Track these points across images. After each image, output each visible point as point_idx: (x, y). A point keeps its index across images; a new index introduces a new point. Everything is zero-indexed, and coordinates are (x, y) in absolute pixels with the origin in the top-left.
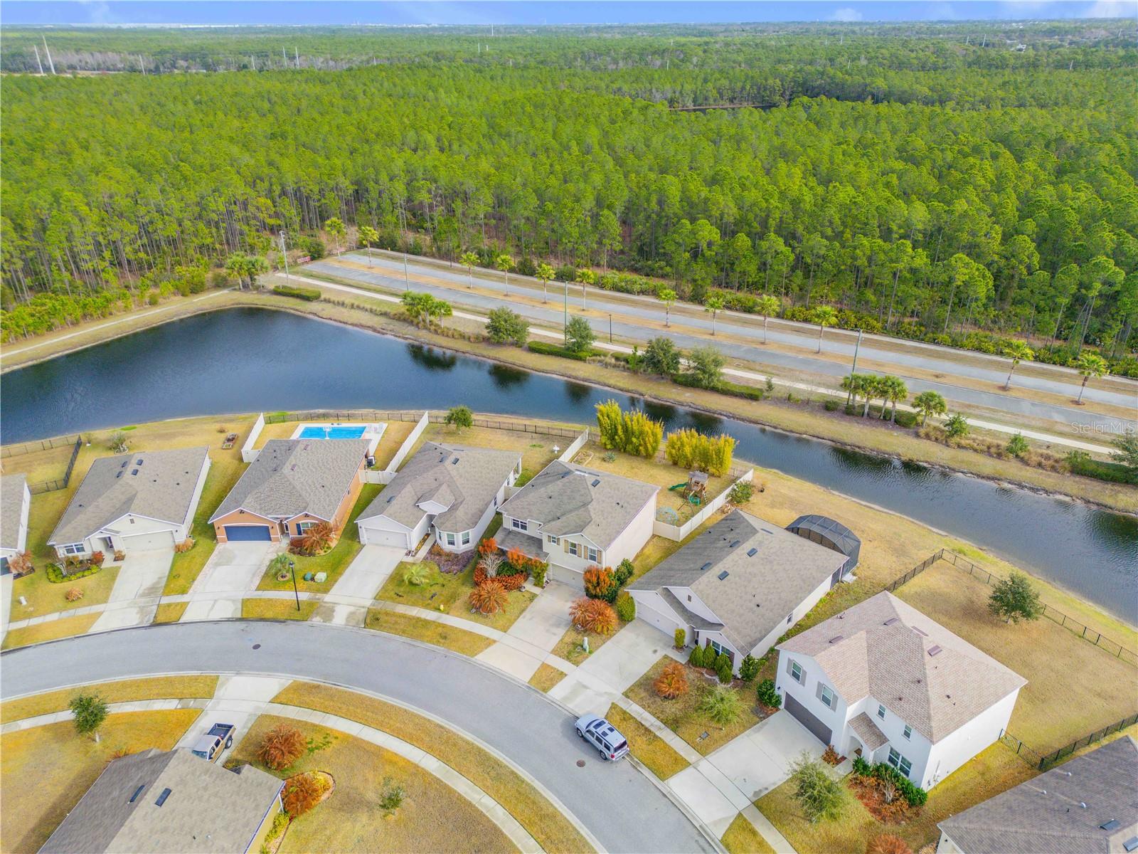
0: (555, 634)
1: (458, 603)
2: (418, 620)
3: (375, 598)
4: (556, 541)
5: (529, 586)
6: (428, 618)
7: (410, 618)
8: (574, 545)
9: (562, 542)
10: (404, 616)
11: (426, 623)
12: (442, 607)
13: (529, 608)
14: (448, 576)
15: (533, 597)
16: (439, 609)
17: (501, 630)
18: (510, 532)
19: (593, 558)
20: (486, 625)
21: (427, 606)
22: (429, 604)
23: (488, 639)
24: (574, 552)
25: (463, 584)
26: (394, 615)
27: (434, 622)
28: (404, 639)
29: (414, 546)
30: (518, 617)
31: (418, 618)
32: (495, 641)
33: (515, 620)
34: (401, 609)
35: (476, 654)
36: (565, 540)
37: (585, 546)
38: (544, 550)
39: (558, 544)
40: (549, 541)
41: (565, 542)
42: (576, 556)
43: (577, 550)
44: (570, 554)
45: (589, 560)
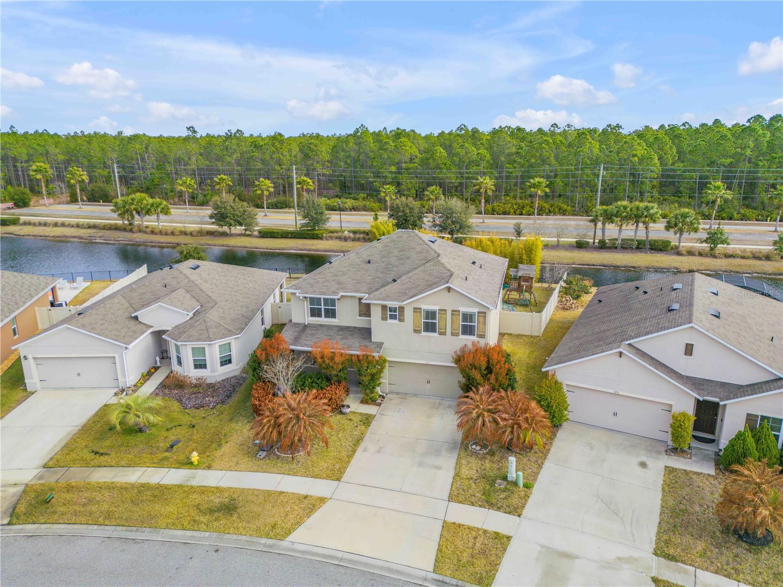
0: (439, 468)
1: (226, 448)
2: (143, 488)
3: (45, 467)
4: (396, 314)
5: (354, 405)
6: (165, 482)
7: (125, 488)
8: (431, 315)
9: (409, 314)
10: (111, 487)
11: (161, 492)
12: (195, 457)
13: (367, 437)
14: (201, 413)
15: (367, 420)
16: (192, 463)
17: (328, 477)
18: (305, 327)
19: (468, 330)
20: (295, 475)
21: (161, 463)
22: (165, 459)
23: (306, 497)
24: (430, 327)
25: (231, 420)
26: (88, 487)
27: (180, 486)
28: (109, 531)
29: (131, 379)
30: (354, 451)
31: (143, 485)
32: (323, 500)
33: (350, 457)
34: (103, 476)
35: (289, 532)
36: (414, 308)
37: (453, 311)
38: (374, 339)
39: (401, 320)
40: (384, 318)
41: (414, 312)
42: (436, 335)
43: (437, 322)
44: (424, 334)
45: (462, 337)
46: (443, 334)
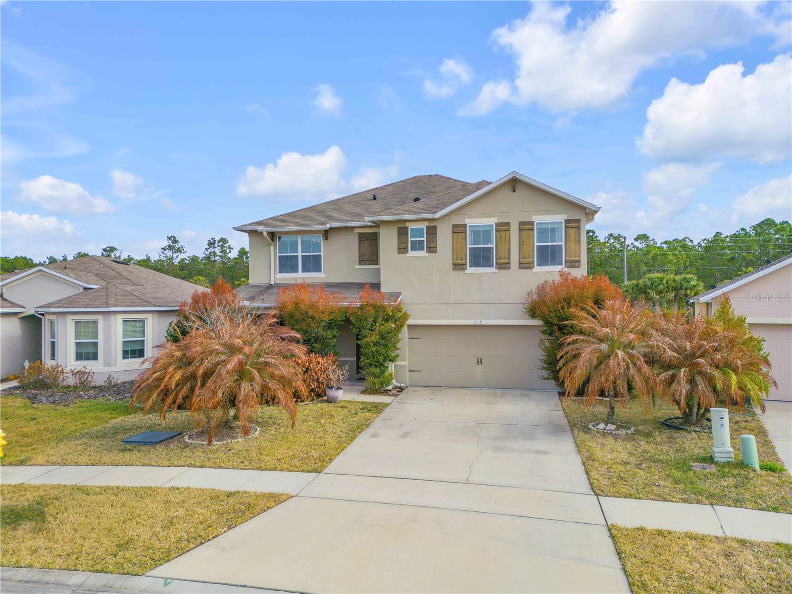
4: (421, 239)
5: (350, 395)
8: (483, 234)
9: (444, 237)
13: (378, 423)
17: (294, 468)
20: (217, 466)
30: (352, 437)
32: (275, 498)
33: (344, 443)
35: (163, 558)
36: (454, 226)
37: (521, 223)
38: (384, 289)
39: (432, 249)
40: (402, 249)
41: (454, 232)
42: (492, 270)
43: (494, 246)
44: (470, 270)
45: (537, 269)
46: (504, 266)
